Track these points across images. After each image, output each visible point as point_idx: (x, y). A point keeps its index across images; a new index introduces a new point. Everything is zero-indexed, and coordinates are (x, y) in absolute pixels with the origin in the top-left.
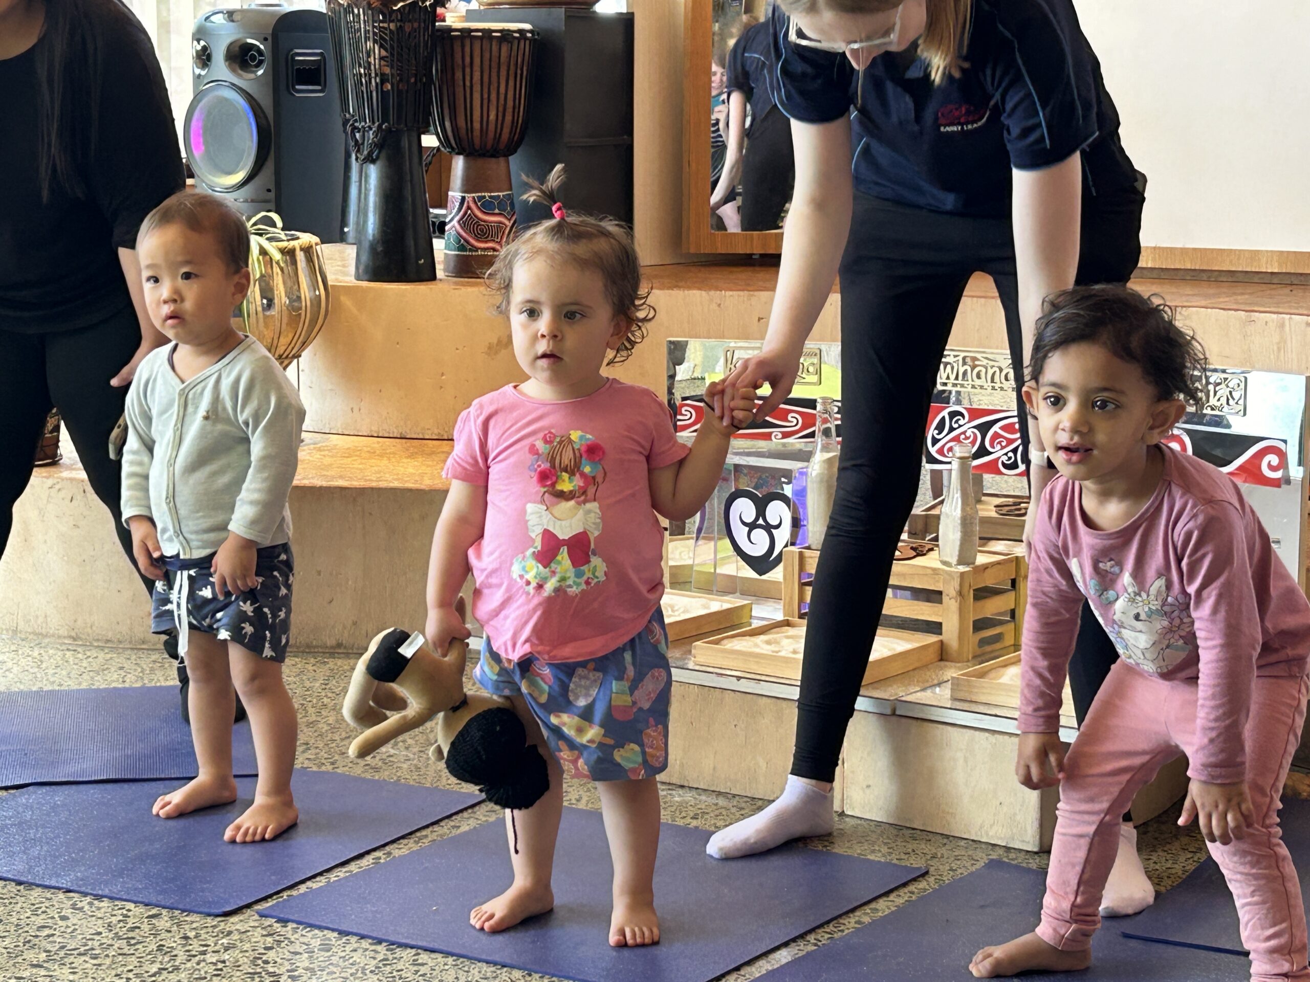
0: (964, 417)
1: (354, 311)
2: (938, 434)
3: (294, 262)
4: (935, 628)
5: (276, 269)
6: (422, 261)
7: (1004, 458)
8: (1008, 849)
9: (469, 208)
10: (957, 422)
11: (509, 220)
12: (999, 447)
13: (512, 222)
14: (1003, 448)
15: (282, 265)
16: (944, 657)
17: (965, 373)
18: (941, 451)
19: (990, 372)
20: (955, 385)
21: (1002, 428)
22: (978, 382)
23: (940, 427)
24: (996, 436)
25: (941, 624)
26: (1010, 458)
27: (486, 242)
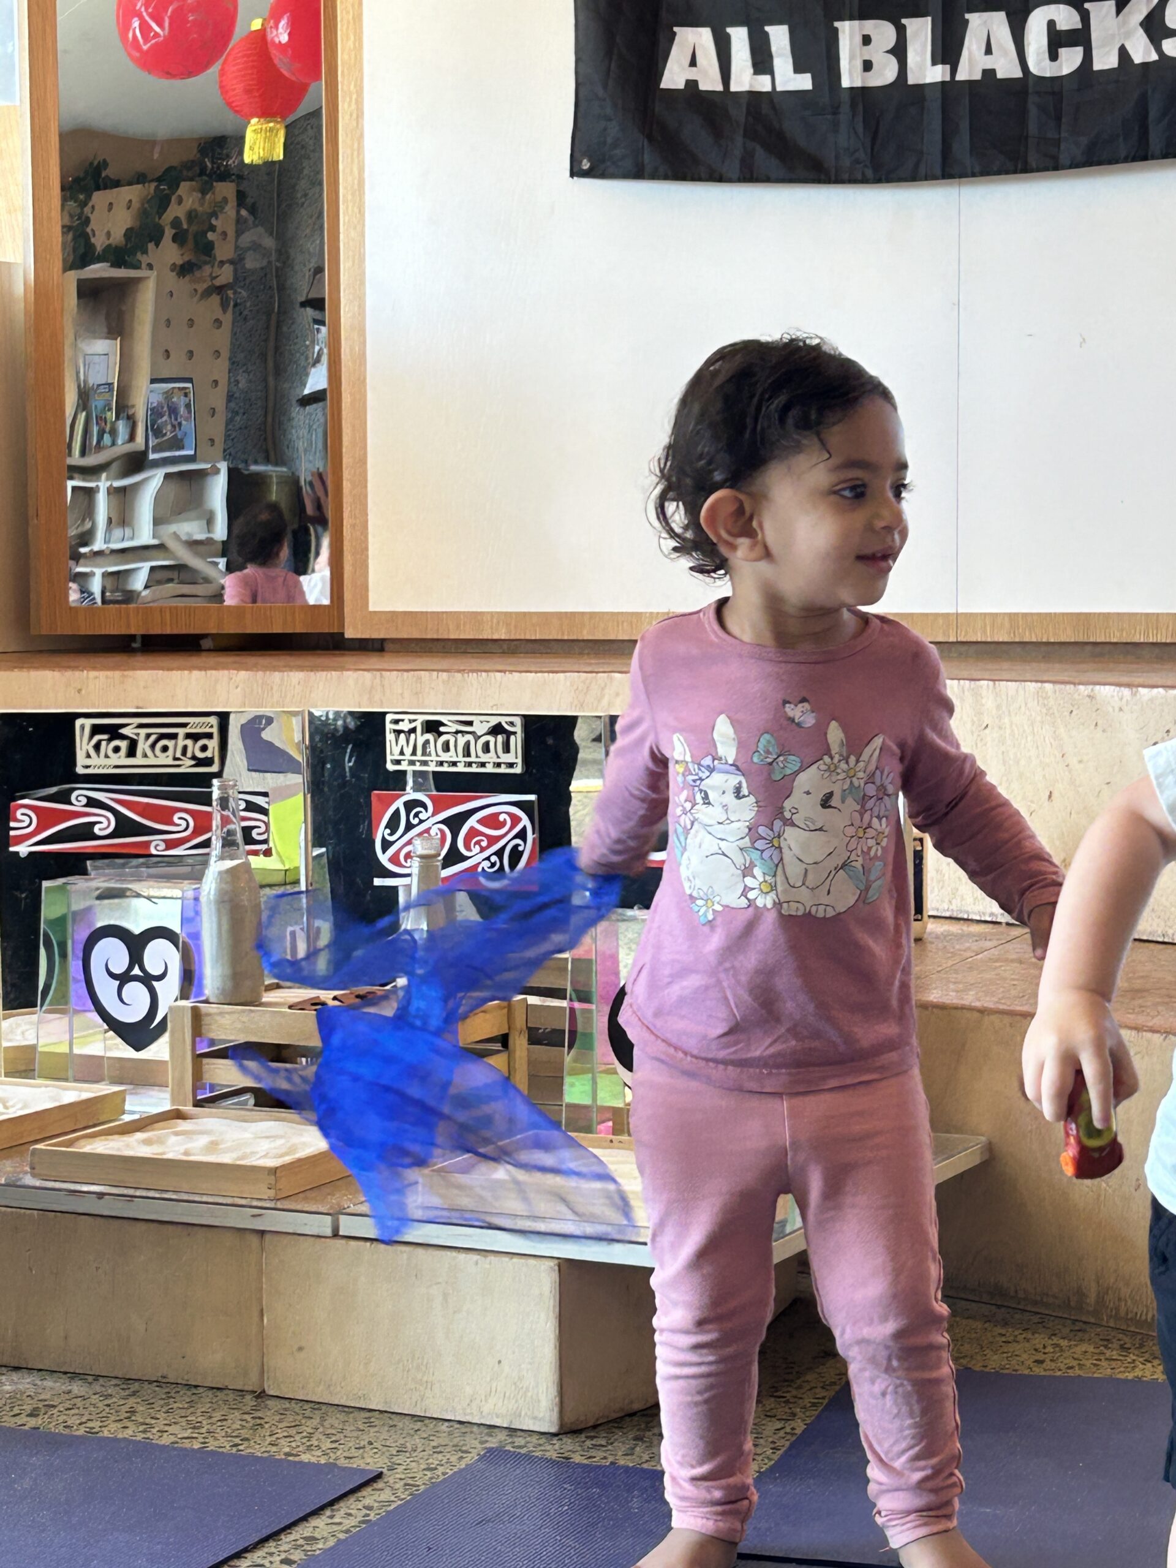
8: (512, 1431)
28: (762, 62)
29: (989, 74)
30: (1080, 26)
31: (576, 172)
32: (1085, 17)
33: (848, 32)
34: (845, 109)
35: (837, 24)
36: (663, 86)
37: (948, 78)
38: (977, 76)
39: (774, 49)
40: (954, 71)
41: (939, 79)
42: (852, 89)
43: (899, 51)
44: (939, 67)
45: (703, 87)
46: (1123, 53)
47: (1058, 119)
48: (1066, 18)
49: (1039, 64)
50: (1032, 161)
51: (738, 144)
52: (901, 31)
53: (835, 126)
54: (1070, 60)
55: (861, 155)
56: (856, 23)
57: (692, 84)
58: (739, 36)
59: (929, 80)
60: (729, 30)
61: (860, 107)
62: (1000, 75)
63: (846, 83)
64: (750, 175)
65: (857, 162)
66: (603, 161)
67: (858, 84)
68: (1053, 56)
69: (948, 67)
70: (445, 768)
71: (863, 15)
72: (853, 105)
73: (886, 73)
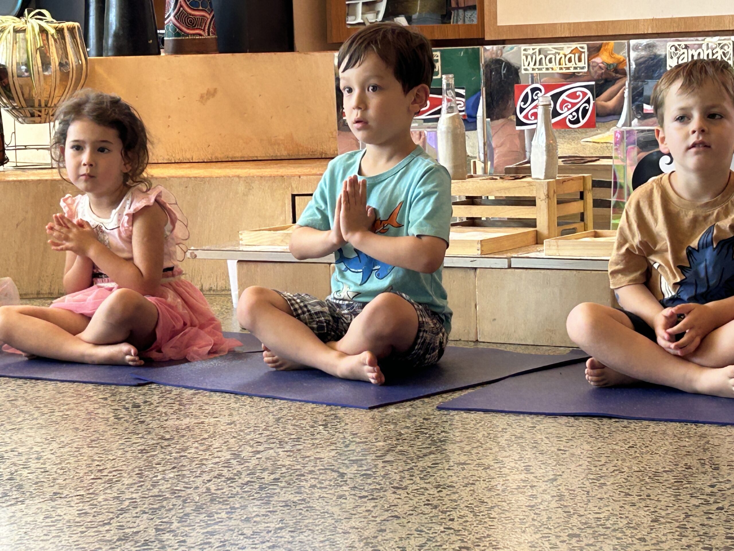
0: (541, 91)
1: (105, 76)
2: (524, 105)
3: (63, 38)
4: (531, 223)
5: (51, 41)
6: (151, 41)
7: (570, 117)
9: (181, 6)
10: (536, 95)
11: (209, 14)
12: (566, 109)
13: (212, 16)
14: (569, 109)
15: (56, 37)
16: (539, 241)
17: (541, 60)
18: (526, 117)
19: (558, 57)
20: (533, 69)
21: (568, 96)
22: (550, 66)
23: (525, 100)
24: (564, 102)
25: (535, 219)
26: (574, 117)
27: (194, 29)
70: (550, 71)
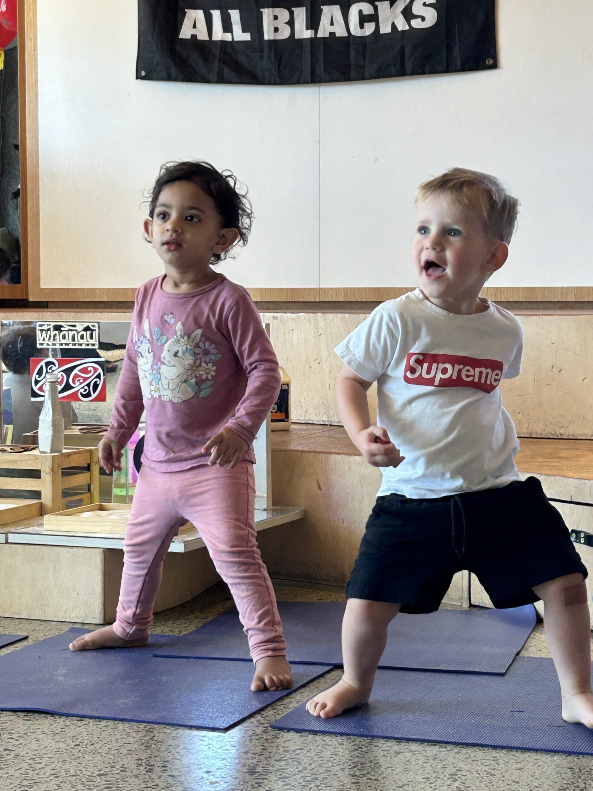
0: (55, 365)
2: (39, 377)
7: (82, 390)
10: (50, 368)
12: (78, 383)
14: (81, 383)
16: (43, 513)
17: (55, 335)
18: (40, 389)
19: (71, 333)
20: (48, 344)
21: (79, 371)
22: (63, 341)
24: (76, 376)
25: (40, 491)
26: (85, 390)
28: (227, 27)
29: (332, 34)
30: (373, 12)
31: (138, 77)
32: (376, 8)
33: (267, 14)
34: (266, 50)
35: (261, 10)
36: (180, 37)
37: (313, 36)
38: (327, 35)
39: (232, 21)
40: (316, 33)
41: (309, 36)
42: (269, 41)
43: (291, 23)
44: (309, 31)
45: (199, 38)
46: (394, 26)
47: (364, 56)
48: (367, 9)
49: (355, 30)
50: (352, 76)
51: (216, 66)
52: (292, 14)
53: (261, 58)
54: (369, 28)
55: (274, 71)
56: (271, 9)
57: (194, 37)
58: (216, 15)
59: (305, 36)
60: (212, 11)
61: (273, 49)
62: (337, 35)
63: (266, 37)
64: (221, 80)
65: (272, 74)
66: (151, 72)
67: (272, 38)
68: (362, 27)
69: (313, 31)
70: (64, 347)
71: (274, 6)
72: (270, 48)
73: (285, 34)
